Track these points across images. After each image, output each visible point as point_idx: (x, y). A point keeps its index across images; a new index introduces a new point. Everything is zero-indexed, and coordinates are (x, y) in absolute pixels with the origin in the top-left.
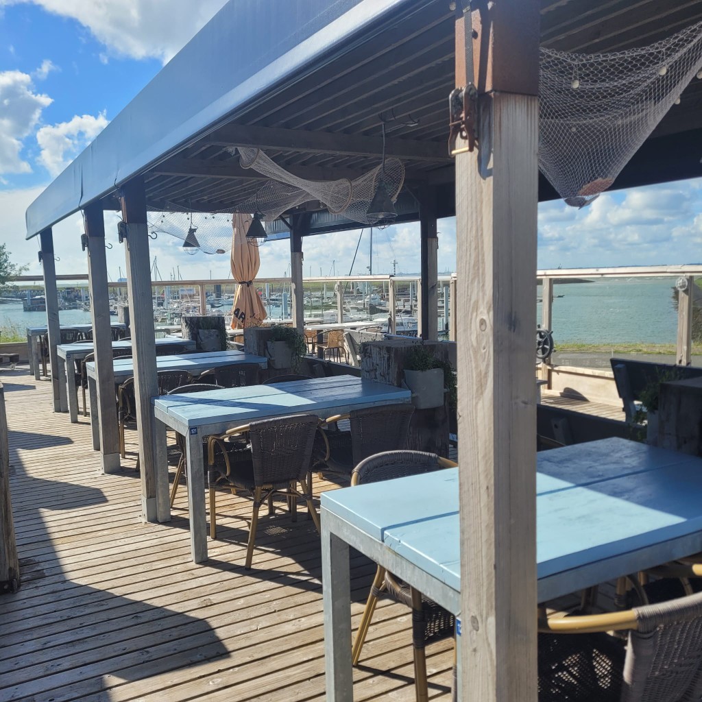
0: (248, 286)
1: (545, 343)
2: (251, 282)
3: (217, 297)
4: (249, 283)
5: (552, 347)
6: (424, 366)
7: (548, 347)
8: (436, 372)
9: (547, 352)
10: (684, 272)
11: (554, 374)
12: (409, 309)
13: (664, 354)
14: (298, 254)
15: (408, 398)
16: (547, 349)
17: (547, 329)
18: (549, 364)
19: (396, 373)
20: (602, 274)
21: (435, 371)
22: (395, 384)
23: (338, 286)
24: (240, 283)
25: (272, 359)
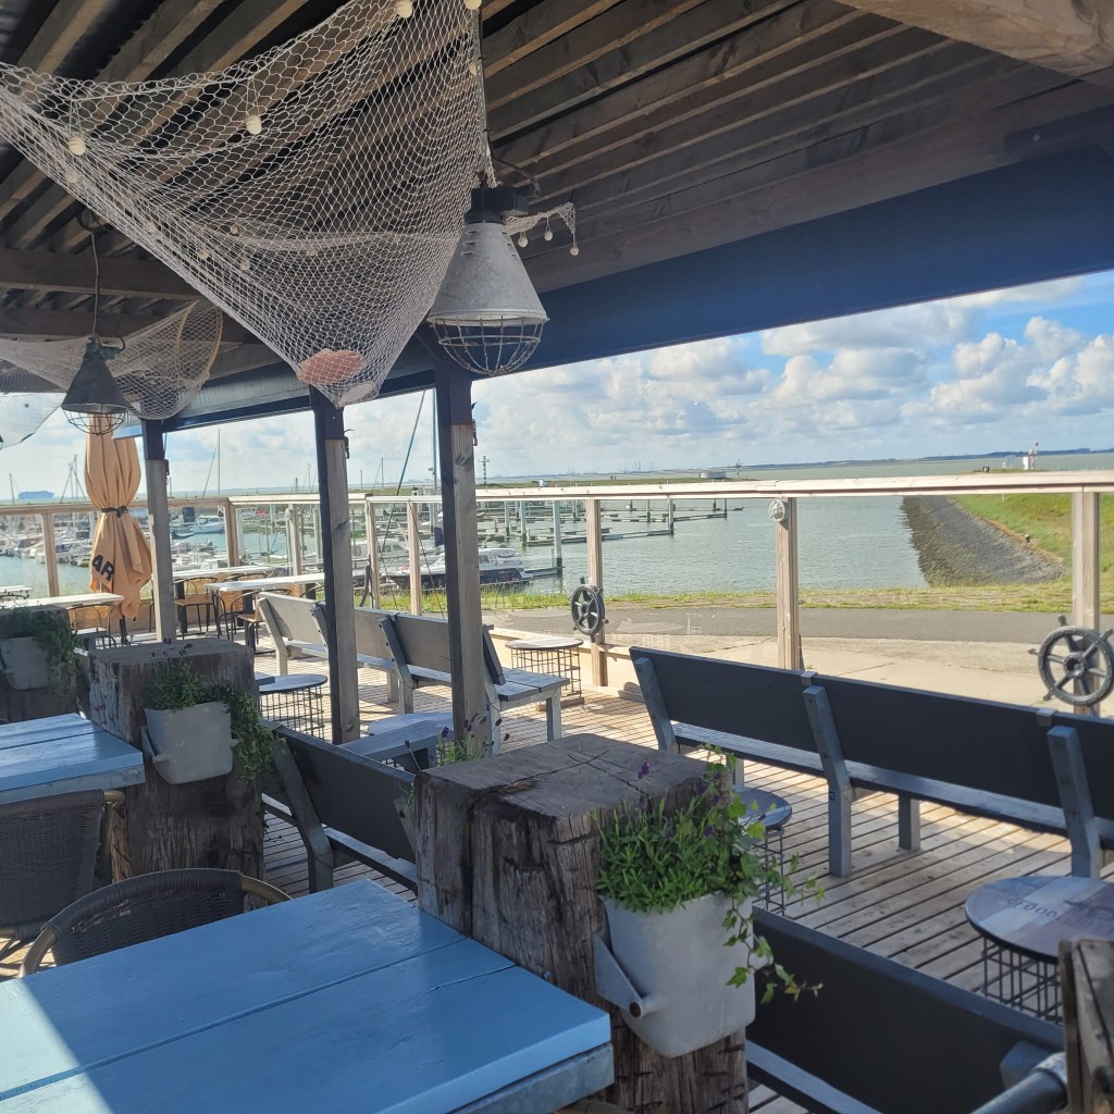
0: (119, 515)
1: (592, 608)
2: (124, 509)
3: (186, 520)
4: (121, 511)
5: (602, 615)
6: (177, 700)
7: (595, 615)
8: (207, 710)
9: (596, 624)
10: (780, 492)
11: (610, 660)
12: (505, 535)
13: (834, 607)
14: (157, 464)
15: (134, 768)
16: (594, 617)
17: (595, 584)
18: (602, 643)
19: (128, 714)
20: (668, 494)
21: (206, 708)
22: (129, 737)
23: (291, 511)
24: (105, 510)
25: (7, 671)
